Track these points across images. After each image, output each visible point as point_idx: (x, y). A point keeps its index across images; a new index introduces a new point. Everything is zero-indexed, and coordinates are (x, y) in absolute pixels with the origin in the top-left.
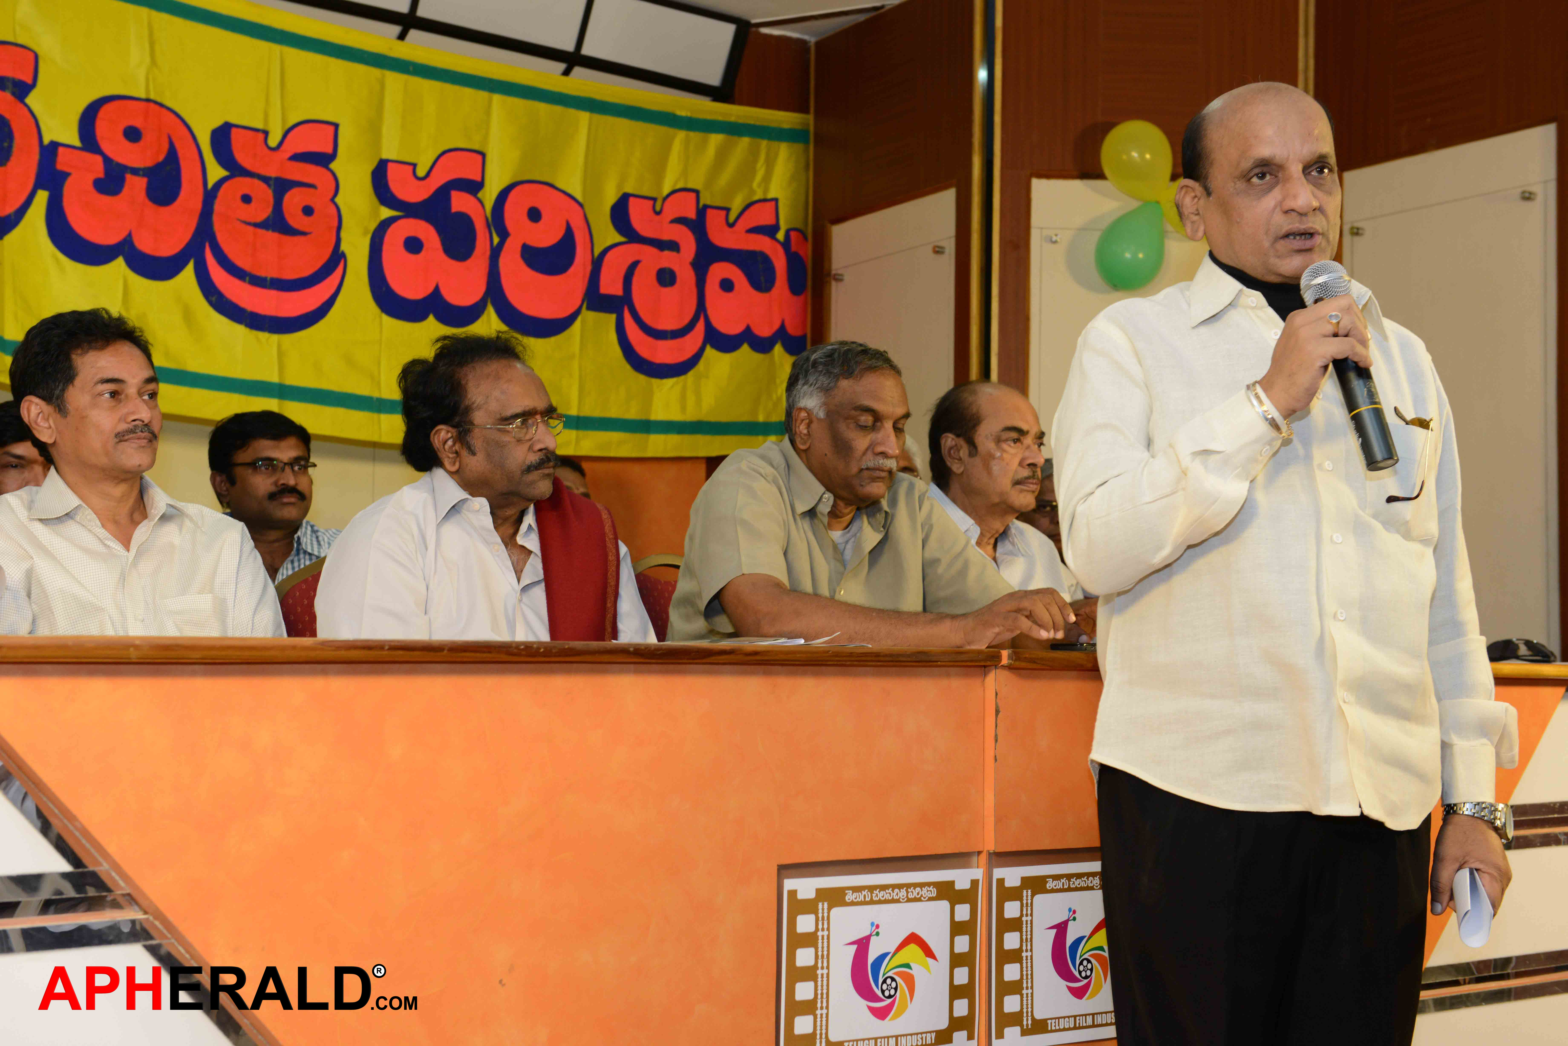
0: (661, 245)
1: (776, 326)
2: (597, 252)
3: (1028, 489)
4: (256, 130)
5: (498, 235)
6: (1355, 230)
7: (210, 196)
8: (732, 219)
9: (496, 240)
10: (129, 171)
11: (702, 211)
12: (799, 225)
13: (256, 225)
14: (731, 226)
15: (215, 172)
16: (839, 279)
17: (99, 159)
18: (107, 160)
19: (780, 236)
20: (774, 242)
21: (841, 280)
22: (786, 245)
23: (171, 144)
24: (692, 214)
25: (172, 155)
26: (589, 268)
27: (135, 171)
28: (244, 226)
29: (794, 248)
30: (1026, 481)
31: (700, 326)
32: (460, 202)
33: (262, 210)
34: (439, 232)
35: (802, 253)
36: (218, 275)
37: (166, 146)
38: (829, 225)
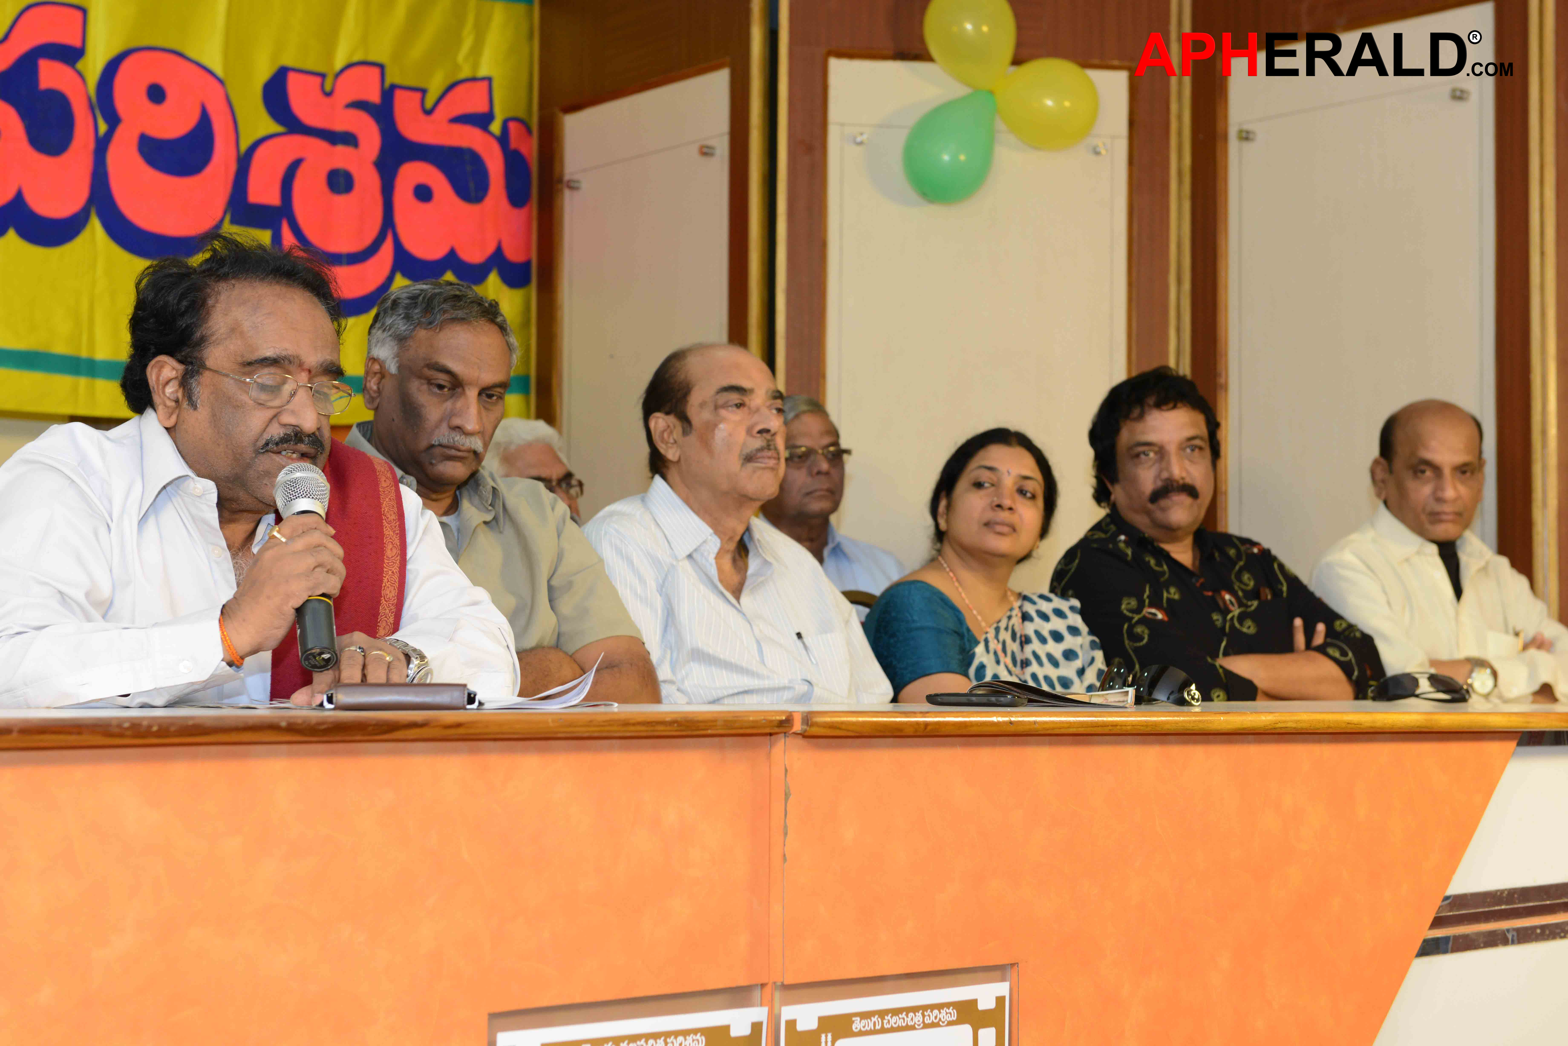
0: (332, 137)
1: (490, 249)
2: (244, 146)
3: (763, 465)
5: (106, 120)
6: (1244, 135)
8: (429, 104)
9: (103, 127)
11: (389, 93)
12: (521, 113)
14: (429, 112)
16: (573, 186)
19: (496, 127)
20: (487, 136)
21: (577, 189)
22: (503, 139)
24: (375, 97)
26: (233, 167)
29: (513, 144)
30: (759, 455)
31: (387, 249)
32: (51, 75)
34: (25, 119)
35: (524, 150)
38: (560, 114)
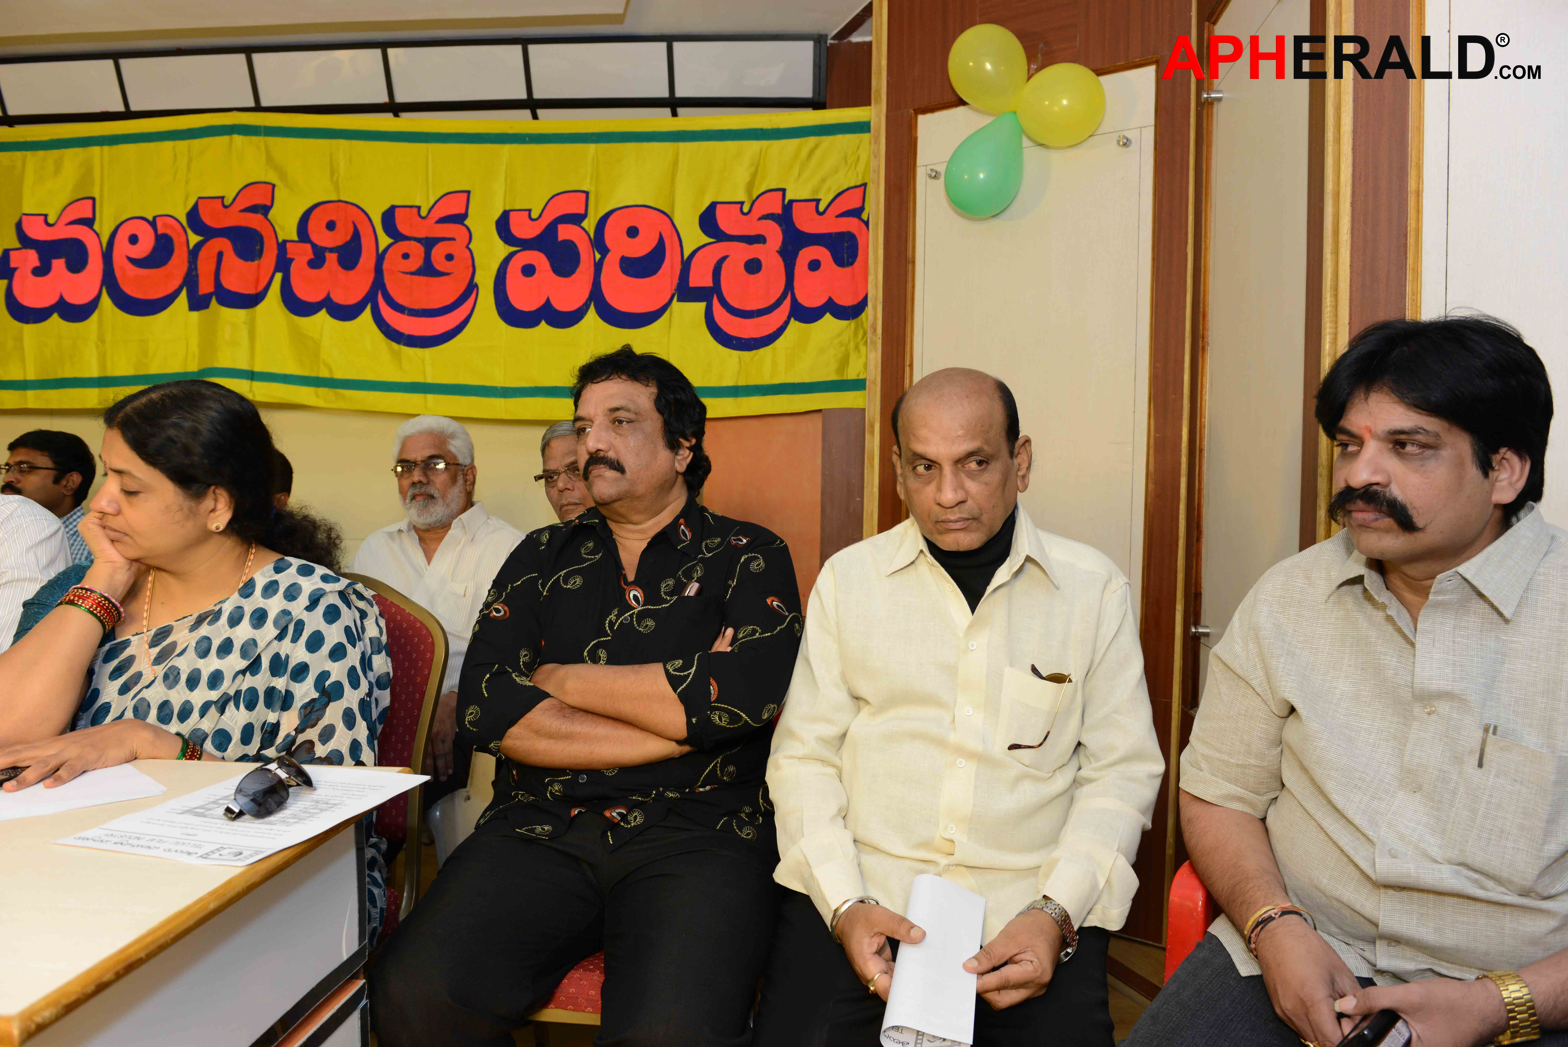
0: (749, 239)
2: (686, 254)
4: (412, 207)
5: (600, 253)
7: (380, 258)
8: (822, 208)
9: (598, 256)
10: (327, 251)
11: (788, 207)
13: (412, 273)
14: (821, 213)
15: (384, 241)
17: (308, 247)
18: (314, 246)
19: (865, 215)
20: (860, 222)
23: (355, 227)
24: (778, 210)
25: (356, 235)
26: (679, 268)
27: (331, 250)
28: (403, 275)
31: (787, 302)
32: (565, 232)
33: (416, 262)
34: (549, 258)
36: (387, 312)
37: (351, 229)
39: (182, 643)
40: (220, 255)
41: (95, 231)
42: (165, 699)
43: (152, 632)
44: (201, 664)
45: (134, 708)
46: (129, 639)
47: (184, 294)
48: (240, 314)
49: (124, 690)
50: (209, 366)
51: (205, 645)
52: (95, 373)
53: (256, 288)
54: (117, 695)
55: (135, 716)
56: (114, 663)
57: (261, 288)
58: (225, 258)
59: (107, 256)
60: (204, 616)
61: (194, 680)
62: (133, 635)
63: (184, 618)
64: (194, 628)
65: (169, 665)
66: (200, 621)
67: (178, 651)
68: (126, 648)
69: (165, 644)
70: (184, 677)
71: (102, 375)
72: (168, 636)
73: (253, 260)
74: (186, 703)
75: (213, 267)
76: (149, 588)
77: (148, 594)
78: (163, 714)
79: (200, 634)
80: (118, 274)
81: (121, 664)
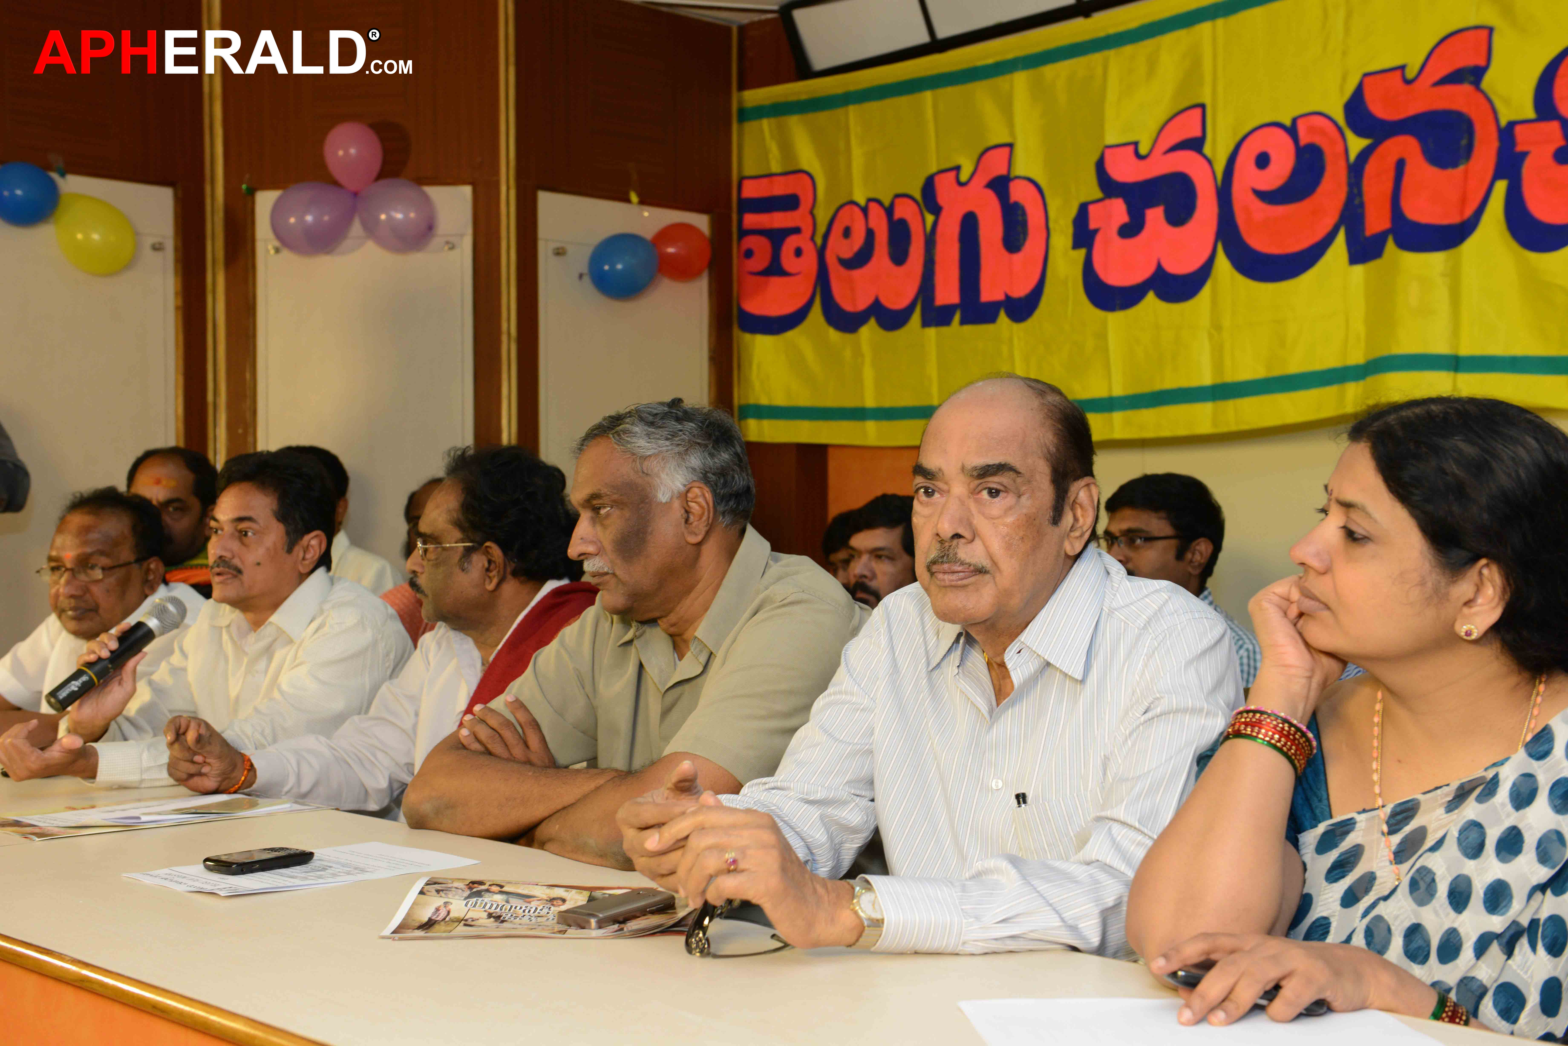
17: (1554, 126)
39: (1436, 831)
40: (1400, 165)
41: (1205, 157)
42: (1414, 921)
43: (1388, 809)
44: (1469, 867)
45: (1366, 932)
46: (1352, 819)
47: (1341, 238)
48: (1436, 260)
49: (1350, 899)
50: (1385, 353)
51: (1473, 835)
52: (1207, 380)
53: (1462, 212)
54: (1339, 908)
55: (1368, 944)
56: (1333, 856)
57: (1469, 212)
58: (1408, 169)
59: (1224, 194)
60: (1467, 788)
61: (1461, 893)
62: (1359, 813)
63: (1437, 788)
64: (1453, 806)
65: (1417, 866)
66: (1462, 795)
67: (1429, 842)
68: (1347, 833)
69: (1407, 829)
70: (1442, 889)
71: (1219, 381)
72: (1411, 817)
73: (1455, 165)
74: (1452, 933)
75: (1389, 185)
76: (1376, 735)
77: (1375, 743)
78: (1414, 945)
79: (1464, 817)
80: (1240, 219)
81: (1343, 857)
